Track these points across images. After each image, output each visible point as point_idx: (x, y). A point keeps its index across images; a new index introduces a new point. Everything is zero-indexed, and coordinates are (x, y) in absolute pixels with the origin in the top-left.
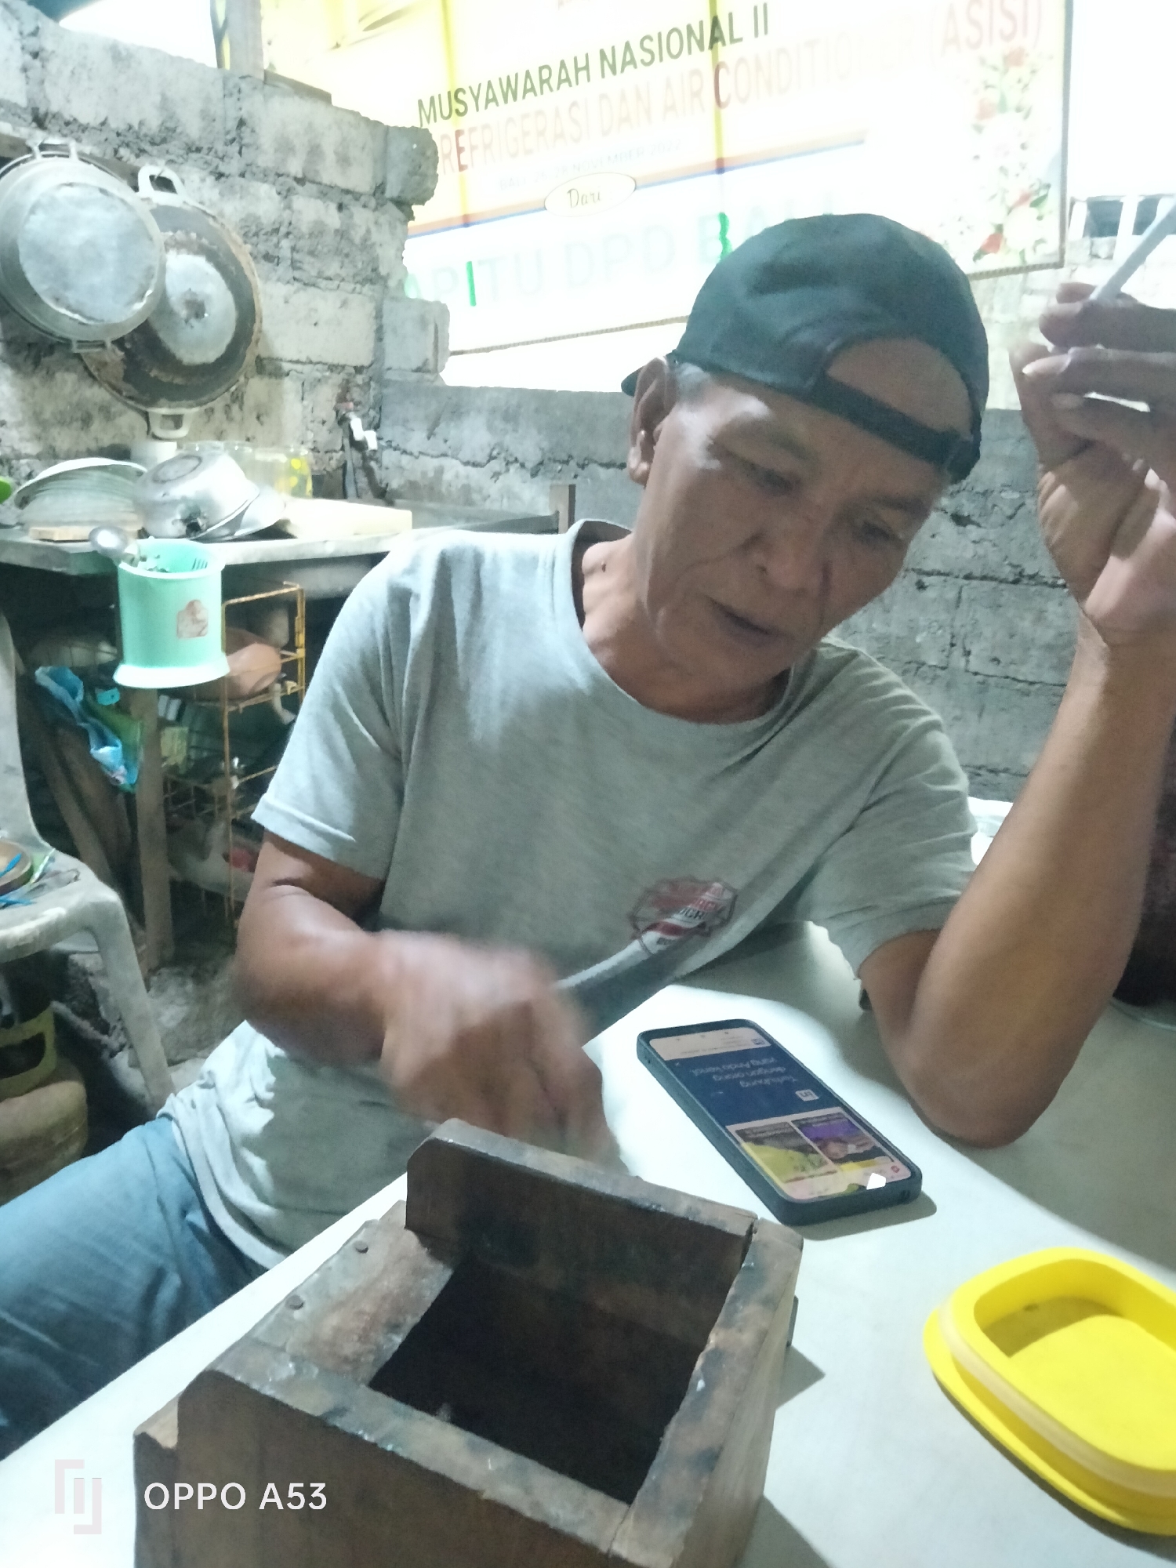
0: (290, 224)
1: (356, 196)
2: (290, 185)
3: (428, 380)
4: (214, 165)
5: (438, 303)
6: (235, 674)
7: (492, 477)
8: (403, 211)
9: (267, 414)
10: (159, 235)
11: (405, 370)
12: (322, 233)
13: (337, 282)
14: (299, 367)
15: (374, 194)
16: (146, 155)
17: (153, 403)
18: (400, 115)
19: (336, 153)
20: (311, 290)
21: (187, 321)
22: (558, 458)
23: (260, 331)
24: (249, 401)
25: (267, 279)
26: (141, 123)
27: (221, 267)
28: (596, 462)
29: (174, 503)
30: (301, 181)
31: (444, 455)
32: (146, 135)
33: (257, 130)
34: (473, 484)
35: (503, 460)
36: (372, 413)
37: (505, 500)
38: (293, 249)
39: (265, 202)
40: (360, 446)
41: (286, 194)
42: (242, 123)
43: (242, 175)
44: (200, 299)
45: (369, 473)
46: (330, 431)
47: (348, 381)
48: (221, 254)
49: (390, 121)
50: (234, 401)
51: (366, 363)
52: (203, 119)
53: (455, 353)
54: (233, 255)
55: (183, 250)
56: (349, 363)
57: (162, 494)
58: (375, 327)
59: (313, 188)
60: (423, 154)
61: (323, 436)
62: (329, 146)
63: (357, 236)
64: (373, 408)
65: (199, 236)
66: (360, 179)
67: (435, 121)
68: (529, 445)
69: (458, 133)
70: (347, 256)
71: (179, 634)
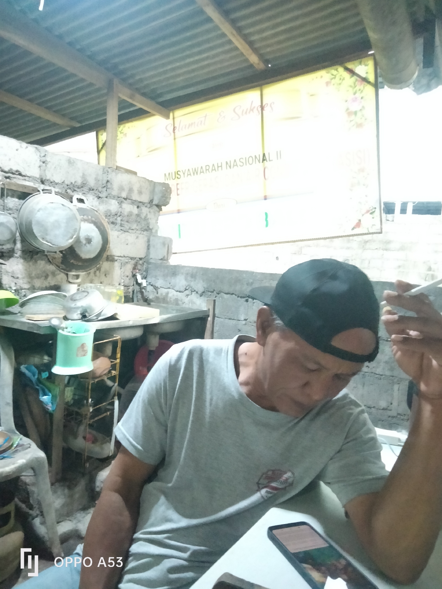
0: (121, 212)
1: (143, 203)
2: (121, 200)
3: (165, 263)
4: (98, 194)
5: (169, 238)
6: (95, 369)
7: (186, 296)
8: (158, 208)
9: (108, 274)
10: (79, 217)
11: (156, 259)
12: (131, 215)
13: (135, 231)
14: (120, 258)
15: (149, 203)
16: (76, 192)
17: (70, 271)
18: (159, 179)
19: (138, 190)
20: (126, 233)
21: (85, 245)
22: (210, 291)
23: (109, 247)
24: (103, 270)
25: (112, 230)
26: (75, 182)
27: (98, 227)
28: (223, 292)
29: (78, 308)
30: (125, 199)
31: (169, 288)
32: (76, 186)
33: (113, 184)
34: (179, 298)
35: (190, 290)
36: (144, 273)
37: (190, 304)
38: (121, 220)
39: (113, 206)
40: (139, 285)
41: (120, 203)
42: (108, 181)
43: (106, 197)
44: (90, 237)
45: (142, 293)
46: (129, 279)
47: (137, 263)
48: (98, 223)
49: (155, 180)
50: (97, 270)
51: (143, 257)
52: (96, 180)
53: (174, 253)
54: (102, 223)
55: (86, 222)
56: (138, 257)
57: (74, 305)
58: (147, 245)
59: (130, 201)
60: (167, 191)
61: (127, 281)
62: (136, 188)
63: (143, 216)
64: (145, 271)
65: (92, 217)
66: (145, 198)
67: (170, 180)
68: (200, 286)
69: (177, 184)
70: (139, 222)
71: (77, 355)
